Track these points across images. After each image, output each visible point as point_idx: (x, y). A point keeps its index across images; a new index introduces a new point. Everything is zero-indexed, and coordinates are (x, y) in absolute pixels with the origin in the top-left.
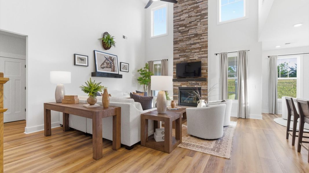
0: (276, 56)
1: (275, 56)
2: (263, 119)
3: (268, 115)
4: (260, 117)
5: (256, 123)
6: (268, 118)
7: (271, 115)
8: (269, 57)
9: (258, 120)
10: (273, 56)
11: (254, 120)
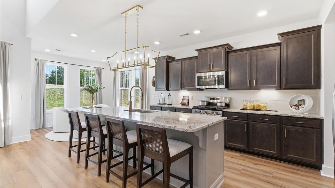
0: (45, 60)
1: (43, 60)
2: (32, 139)
3: (36, 131)
4: (28, 137)
5: (25, 149)
6: (38, 136)
7: (39, 130)
8: (36, 60)
9: (25, 142)
10: (41, 60)
11: (20, 144)
